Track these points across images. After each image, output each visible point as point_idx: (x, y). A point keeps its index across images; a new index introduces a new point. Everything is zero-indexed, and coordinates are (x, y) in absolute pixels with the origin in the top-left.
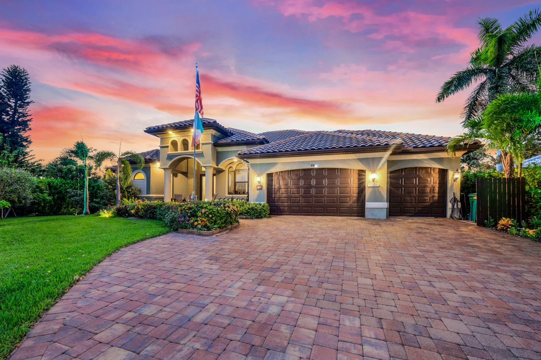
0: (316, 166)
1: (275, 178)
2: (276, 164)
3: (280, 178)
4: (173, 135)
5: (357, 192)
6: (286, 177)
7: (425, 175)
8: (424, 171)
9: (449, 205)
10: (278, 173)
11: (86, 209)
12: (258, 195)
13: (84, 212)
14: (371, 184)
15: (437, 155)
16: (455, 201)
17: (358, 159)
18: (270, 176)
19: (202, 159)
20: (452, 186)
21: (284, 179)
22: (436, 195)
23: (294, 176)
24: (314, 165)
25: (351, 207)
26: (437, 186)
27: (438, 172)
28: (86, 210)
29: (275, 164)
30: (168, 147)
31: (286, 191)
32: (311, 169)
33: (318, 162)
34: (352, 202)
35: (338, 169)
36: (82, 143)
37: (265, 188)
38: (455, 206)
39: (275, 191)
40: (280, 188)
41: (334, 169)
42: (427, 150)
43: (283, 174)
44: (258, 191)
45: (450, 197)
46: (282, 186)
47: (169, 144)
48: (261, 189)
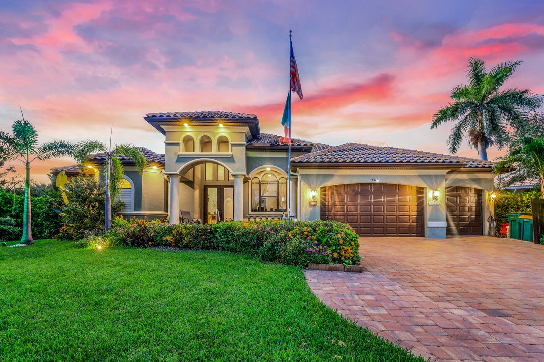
0: (377, 181)
1: (329, 193)
2: (333, 176)
3: (335, 193)
4: (188, 129)
5: (416, 210)
6: (342, 191)
7: (465, 195)
8: (463, 192)
9: (487, 224)
10: (333, 188)
11: (27, 234)
12: (311, 213)
13: (23, 238)
14: (431, 202)
15: (476, 176)
16: (491, 220)
17: (419, 176)
18: (324, 189)
19: (232, 165)
20: (488, 206)
21: (339, 194)
22: (474, 214)
23: (351, 192)
24: (375, 180)
25: (410, 226)
26: (474, 205)
27: (474, 192)
28: (26, 237)
29: (331, 176)
30: (178, 144)
31: (342, 208)
32: (370, 184)
33: (380, 176)
34: (411, 221)
35: (396, 185)
36: (26, 124)
37: (319, 204)
38: (492, 225)
39: (329, 208)
40: (334, 205)
41: (393, 185)
42: (472, 170)
43: (338, 189)
44: (311, 208)
45: (486, 216)
46: (337, 203)
47: (181, 142)
48: (315, 206)
